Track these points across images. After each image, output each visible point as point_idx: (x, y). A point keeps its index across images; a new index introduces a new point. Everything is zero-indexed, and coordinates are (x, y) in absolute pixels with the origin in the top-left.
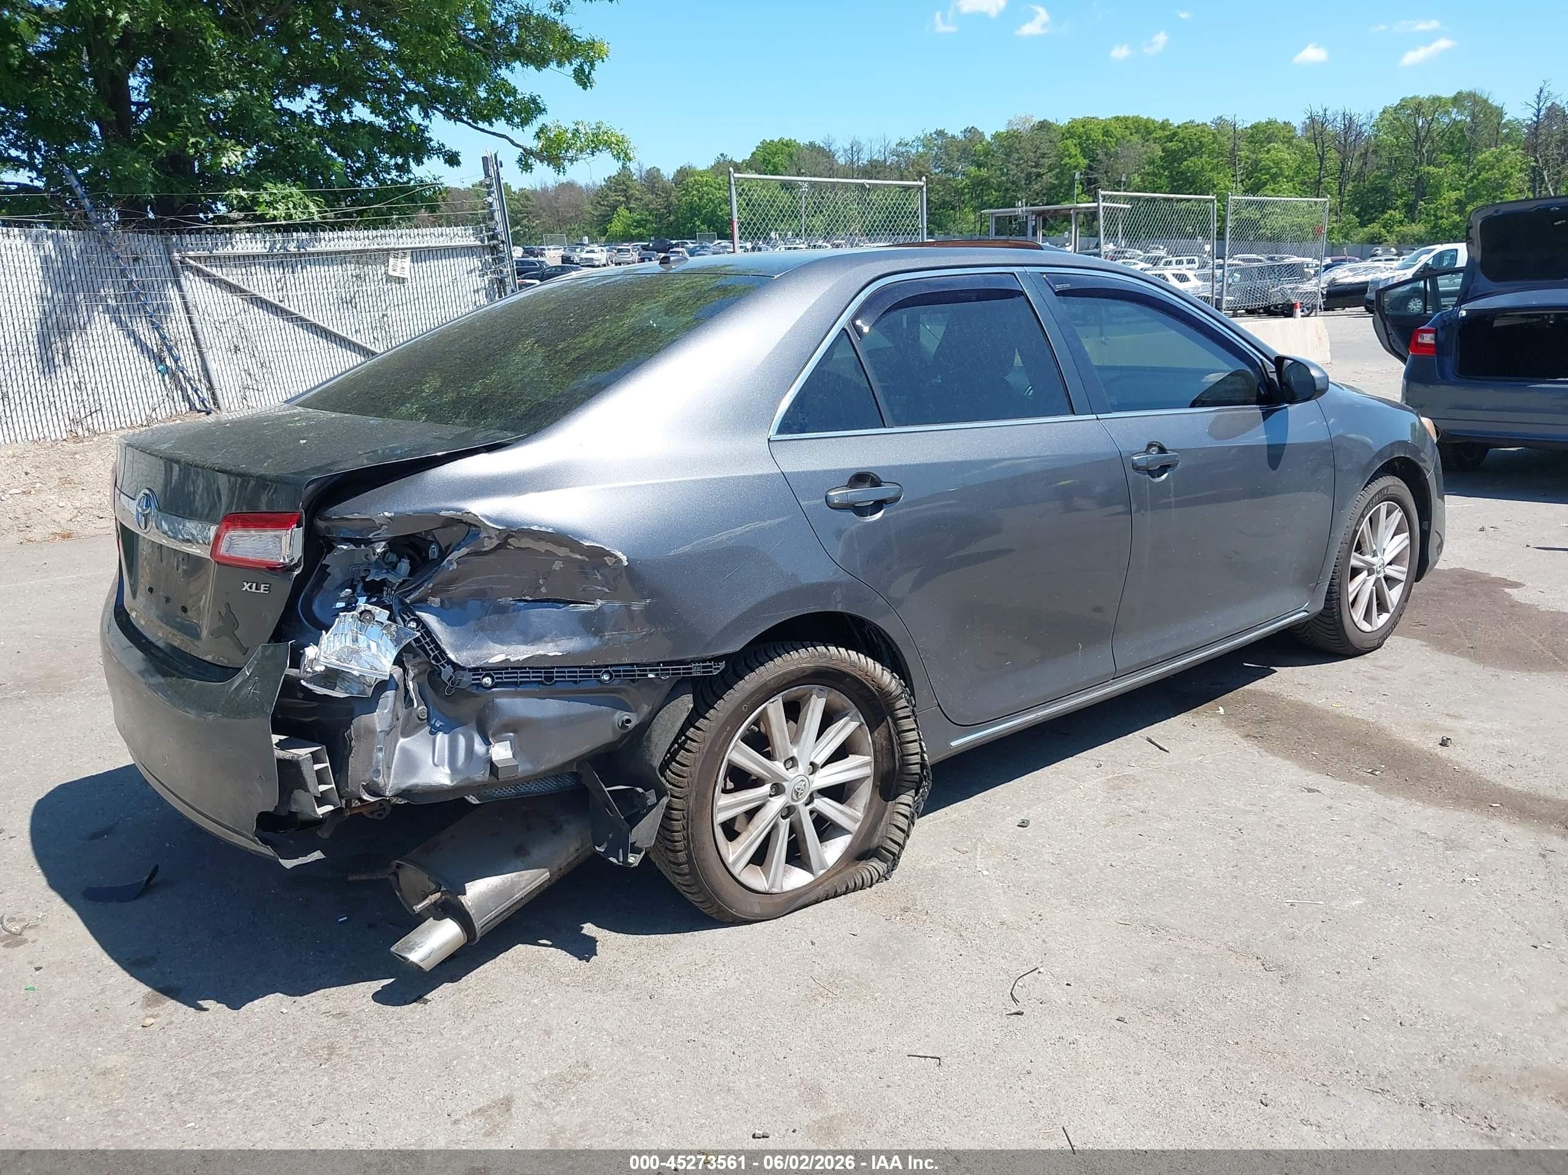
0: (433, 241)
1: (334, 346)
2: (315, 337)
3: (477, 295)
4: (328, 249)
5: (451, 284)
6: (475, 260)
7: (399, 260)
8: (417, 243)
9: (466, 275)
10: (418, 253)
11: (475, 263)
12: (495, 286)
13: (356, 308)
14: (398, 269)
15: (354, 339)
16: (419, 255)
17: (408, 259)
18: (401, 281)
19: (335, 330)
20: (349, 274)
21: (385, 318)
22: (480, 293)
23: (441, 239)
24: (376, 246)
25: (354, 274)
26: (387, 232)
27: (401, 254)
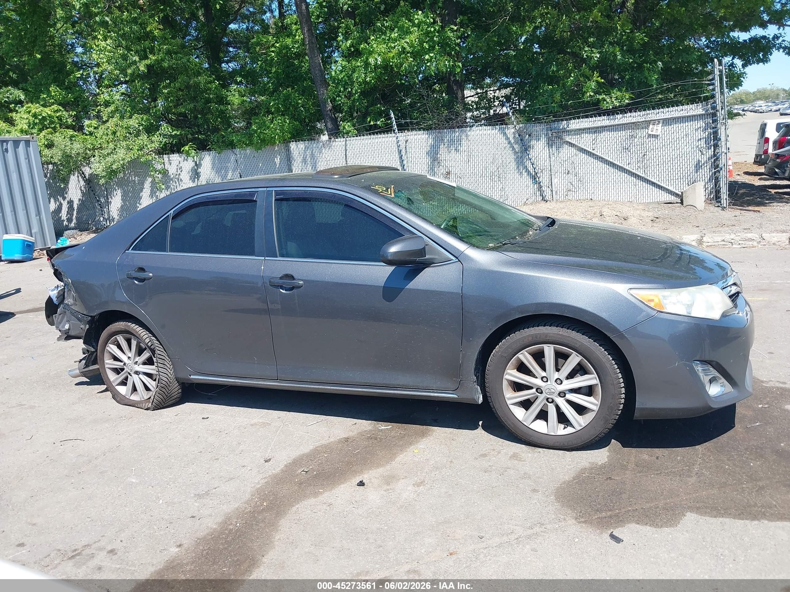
0: (677, 114)
1: (617, 170)
2: (608, 166)
3: (699, 142)
4: (619, 123)
5: (685, 136)
6: (701, 122)
7: (656, 126)
8: (667, 116)
9: (694, 131)
10: (667, 121)
11: (701, 124)
12: (712, 136)
13: (630, 151)
14: (655, 130)
15: (627, 168)
16: (667, 122)
17: (661, 125)
18: (656, 136)
19: (618, 164)
20: (628, 134)
21: (645, 156)
22: (702, 140)
23: (681, 112)
24: (644, 120)
25: (631, 135)
26: (650, 112)
27: (657, 122)
